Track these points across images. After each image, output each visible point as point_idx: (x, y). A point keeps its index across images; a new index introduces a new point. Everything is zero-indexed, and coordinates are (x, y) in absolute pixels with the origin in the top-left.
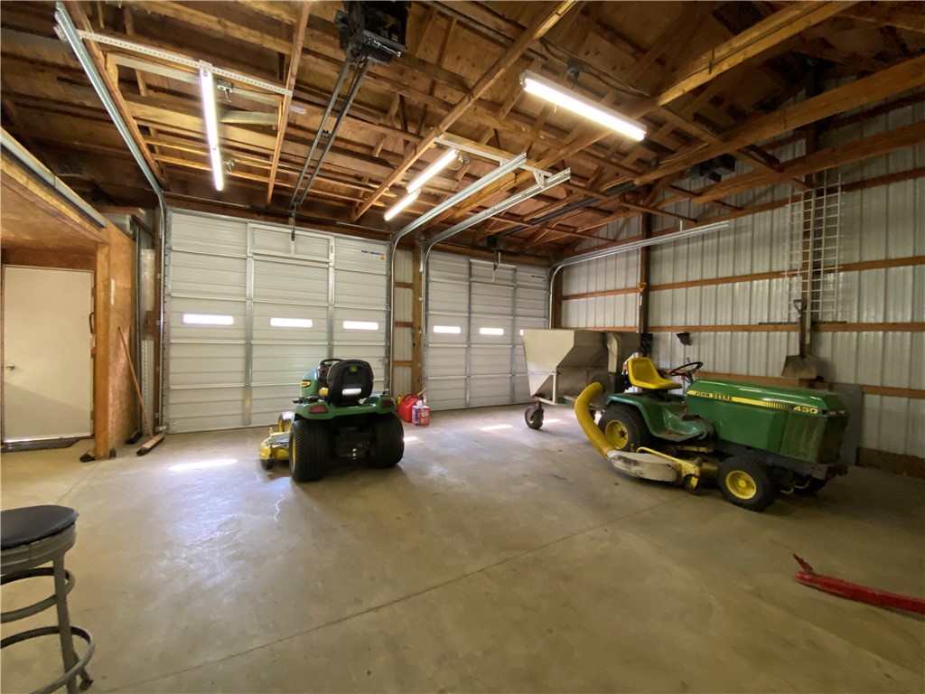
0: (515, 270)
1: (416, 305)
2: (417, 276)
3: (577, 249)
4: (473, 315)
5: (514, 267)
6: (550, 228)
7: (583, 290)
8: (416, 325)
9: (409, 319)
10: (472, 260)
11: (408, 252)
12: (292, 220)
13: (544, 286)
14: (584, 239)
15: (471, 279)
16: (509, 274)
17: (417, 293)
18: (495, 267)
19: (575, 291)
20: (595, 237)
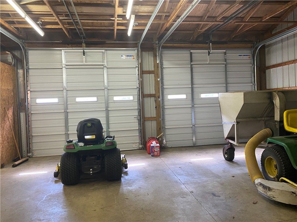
0: (225, 53)
1: (157, 83)
2: (156, 66)
3: (273, 32)
4: (195, 86)
5: (225, 51)
6: (245, 22)
7: (279, 61)
8: (157, 96)
9: (153, 92)
10: (192, 51)
11: (150, 52)
12: (84, 45)
13: (249, 61)
14: (278, 25)
15: (192, 63)
16: (221, 57)
17: (156, 76)
18: (209, 53)
19: (273, 62)
20: (285, 22)
